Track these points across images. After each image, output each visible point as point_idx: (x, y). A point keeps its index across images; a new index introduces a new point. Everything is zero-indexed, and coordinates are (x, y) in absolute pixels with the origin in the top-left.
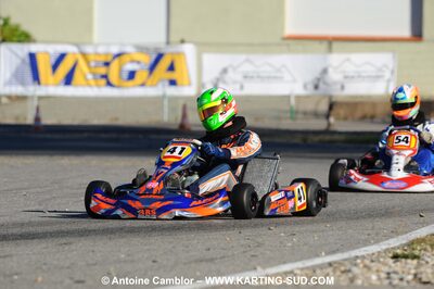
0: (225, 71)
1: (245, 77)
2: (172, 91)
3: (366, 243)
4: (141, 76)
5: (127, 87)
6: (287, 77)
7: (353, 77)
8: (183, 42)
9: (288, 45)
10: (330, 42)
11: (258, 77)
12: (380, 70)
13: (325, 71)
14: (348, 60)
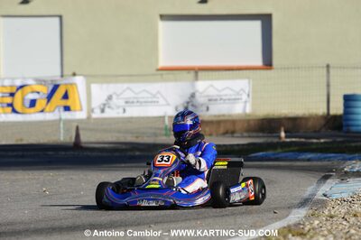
1: (127, 102)
4: (41, 103)
5: (30, 113)
6: (162, 101)
7: (216, 100)
8: (74, 75)
9: (162, 75)
10: (197, 71)
11: (138, 102)
12: (238, 94)
13: (193, 96)
14: (212, 86)
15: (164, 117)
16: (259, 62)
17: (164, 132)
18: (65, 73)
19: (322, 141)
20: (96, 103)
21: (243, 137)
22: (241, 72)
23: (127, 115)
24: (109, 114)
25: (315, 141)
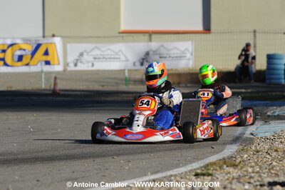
0: (82, 54)
1: (95, 58)
2: (47, 68)
3: (177, 166)
4: (26, 59)
5: (18, 66)
6: (123, 58)
7: (165, 57)
8: (53, 36)
9: (123, 37)
10: (150, 34)
11: (104, 58)
12: (183, 52)
13: (147, 54)
14: (163, 46)
15: (124, 70)
16: (200, 27)
17: (124, 82)
18: (46, 34)
19: (249, 90)
20: (71, 59)
21: (187, 87)
22: (186, 35)
23: (95, 68)
24: (81, 67)
25: (243, 90)
